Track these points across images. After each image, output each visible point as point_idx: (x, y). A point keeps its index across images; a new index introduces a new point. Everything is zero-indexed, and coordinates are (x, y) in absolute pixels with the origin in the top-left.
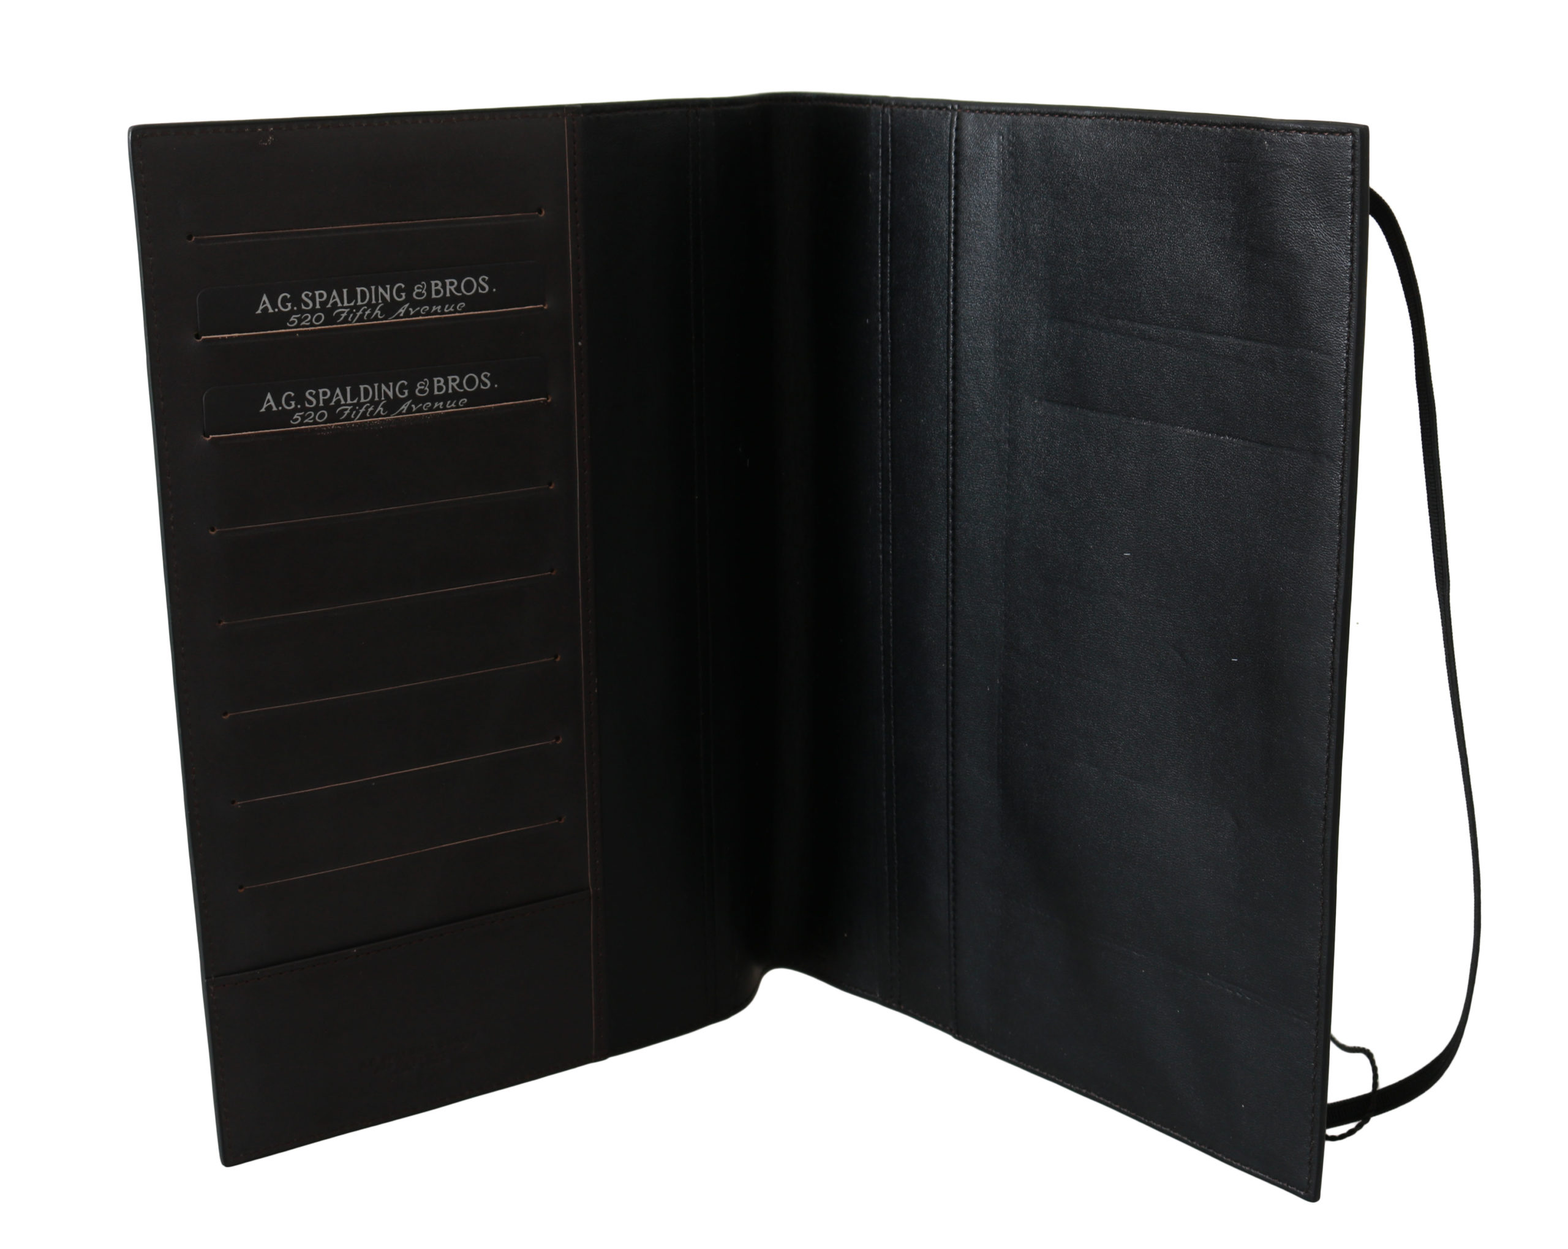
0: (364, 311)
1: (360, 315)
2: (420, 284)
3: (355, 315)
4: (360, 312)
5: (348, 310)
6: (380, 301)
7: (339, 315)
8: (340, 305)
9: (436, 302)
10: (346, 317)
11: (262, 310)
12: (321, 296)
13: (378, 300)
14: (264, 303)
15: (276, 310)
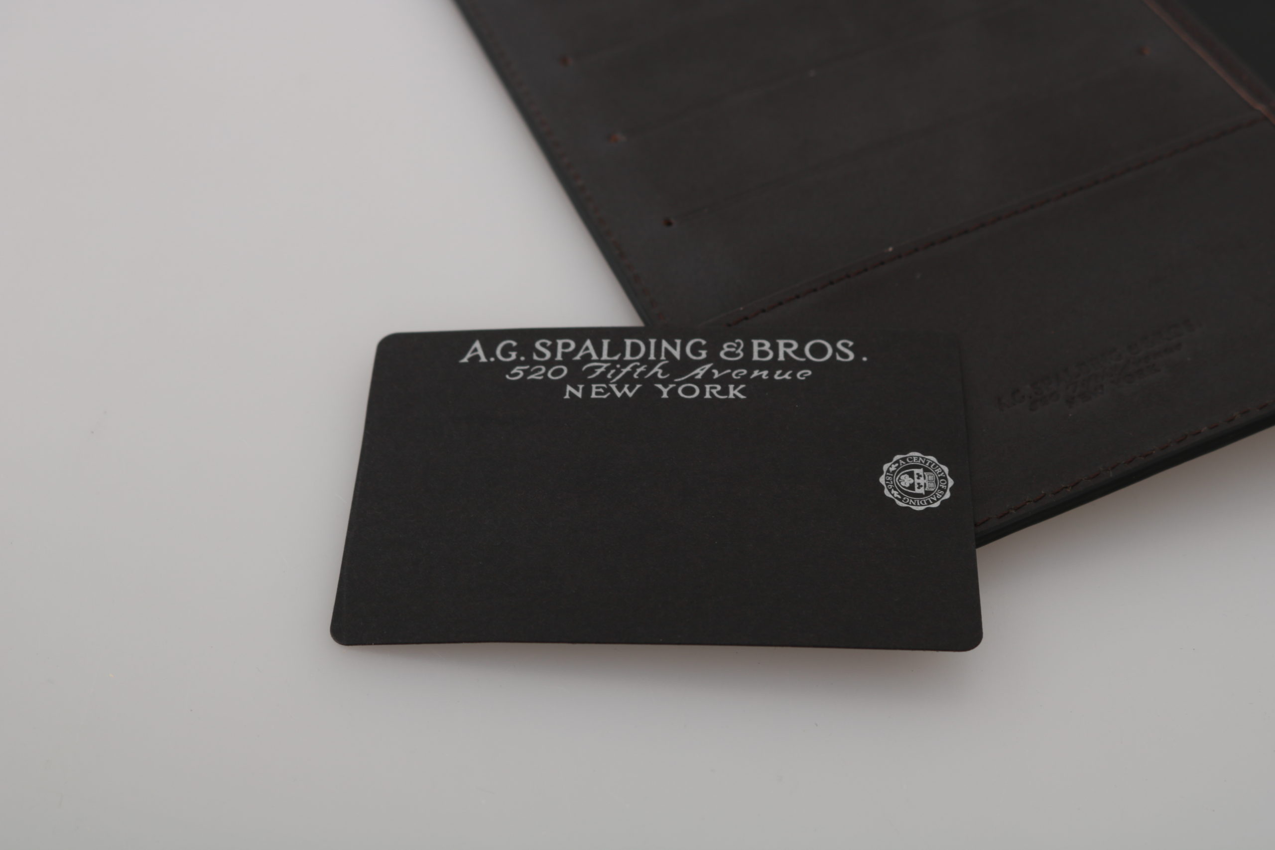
0: (634, 369)
1: (628, 373)
2: (734, 341)
3: (618, 372)
4: (628, 369)
5: (609, 364)
6: (663, 357)
7: (592, 370)
8: (595, 357)
9: (761, 366)
10: (604, 374)
11: (470, 359)
12: (566, 346)
13: (660, 355)
14: (476, 350)
15: (492, 359)
